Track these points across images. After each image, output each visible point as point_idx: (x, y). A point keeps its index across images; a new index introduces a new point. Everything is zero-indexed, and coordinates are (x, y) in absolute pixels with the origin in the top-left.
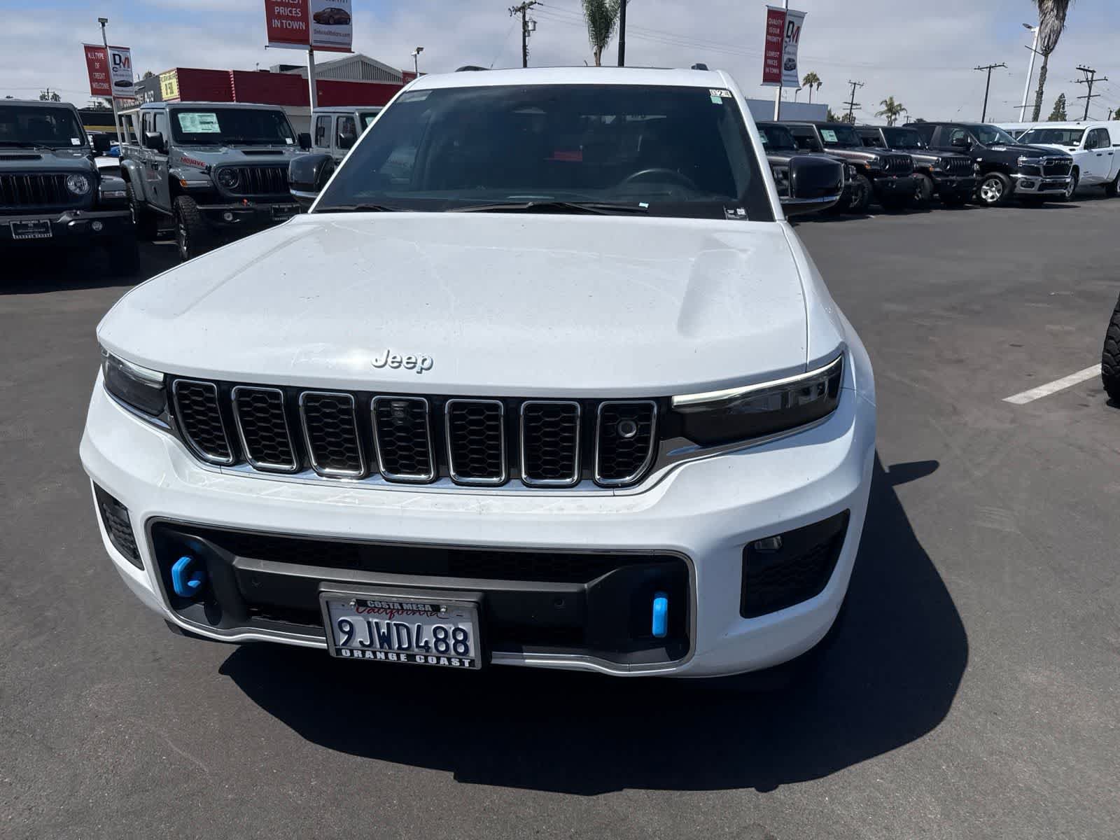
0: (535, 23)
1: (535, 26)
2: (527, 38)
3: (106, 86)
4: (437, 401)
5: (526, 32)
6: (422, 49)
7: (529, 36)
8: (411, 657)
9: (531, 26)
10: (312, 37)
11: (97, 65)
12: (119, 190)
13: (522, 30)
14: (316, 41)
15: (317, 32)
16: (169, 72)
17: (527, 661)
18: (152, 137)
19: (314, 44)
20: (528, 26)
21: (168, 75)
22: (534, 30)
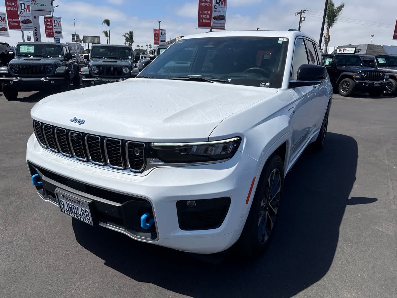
0: (305, 18)
1: (304, 19)
2: (301, 24)
3: (158, 42)
4: (84, 134)
5: (301, 21)
6: (259, 28)
7: (302, 23)
8: (77, 217)
9: (303, 19)
10: (212, 25)
11: (156, 35)
12: (136, 73)
13: (299, 21)
14: (213, 26)
15: (214, 23)
16: (179, 37)
17: (108, 227)
18: (152, 57)
19: (212, 27)
20: (302, 19)
21: (178, 38)
22: (304, 20)
